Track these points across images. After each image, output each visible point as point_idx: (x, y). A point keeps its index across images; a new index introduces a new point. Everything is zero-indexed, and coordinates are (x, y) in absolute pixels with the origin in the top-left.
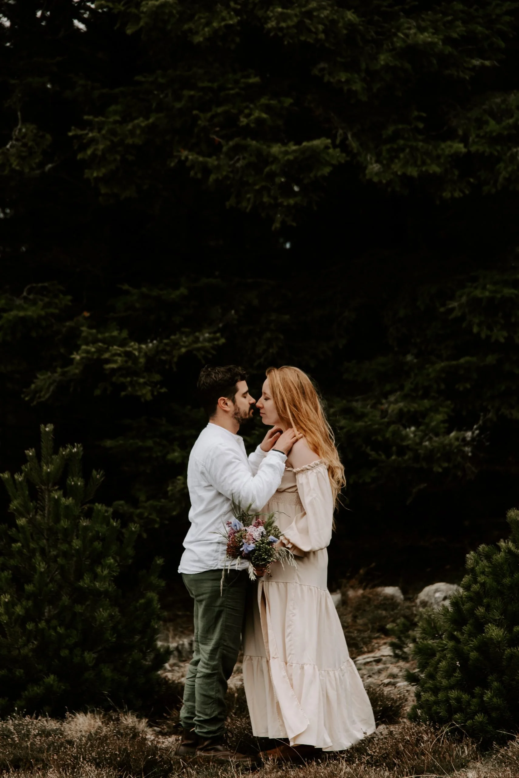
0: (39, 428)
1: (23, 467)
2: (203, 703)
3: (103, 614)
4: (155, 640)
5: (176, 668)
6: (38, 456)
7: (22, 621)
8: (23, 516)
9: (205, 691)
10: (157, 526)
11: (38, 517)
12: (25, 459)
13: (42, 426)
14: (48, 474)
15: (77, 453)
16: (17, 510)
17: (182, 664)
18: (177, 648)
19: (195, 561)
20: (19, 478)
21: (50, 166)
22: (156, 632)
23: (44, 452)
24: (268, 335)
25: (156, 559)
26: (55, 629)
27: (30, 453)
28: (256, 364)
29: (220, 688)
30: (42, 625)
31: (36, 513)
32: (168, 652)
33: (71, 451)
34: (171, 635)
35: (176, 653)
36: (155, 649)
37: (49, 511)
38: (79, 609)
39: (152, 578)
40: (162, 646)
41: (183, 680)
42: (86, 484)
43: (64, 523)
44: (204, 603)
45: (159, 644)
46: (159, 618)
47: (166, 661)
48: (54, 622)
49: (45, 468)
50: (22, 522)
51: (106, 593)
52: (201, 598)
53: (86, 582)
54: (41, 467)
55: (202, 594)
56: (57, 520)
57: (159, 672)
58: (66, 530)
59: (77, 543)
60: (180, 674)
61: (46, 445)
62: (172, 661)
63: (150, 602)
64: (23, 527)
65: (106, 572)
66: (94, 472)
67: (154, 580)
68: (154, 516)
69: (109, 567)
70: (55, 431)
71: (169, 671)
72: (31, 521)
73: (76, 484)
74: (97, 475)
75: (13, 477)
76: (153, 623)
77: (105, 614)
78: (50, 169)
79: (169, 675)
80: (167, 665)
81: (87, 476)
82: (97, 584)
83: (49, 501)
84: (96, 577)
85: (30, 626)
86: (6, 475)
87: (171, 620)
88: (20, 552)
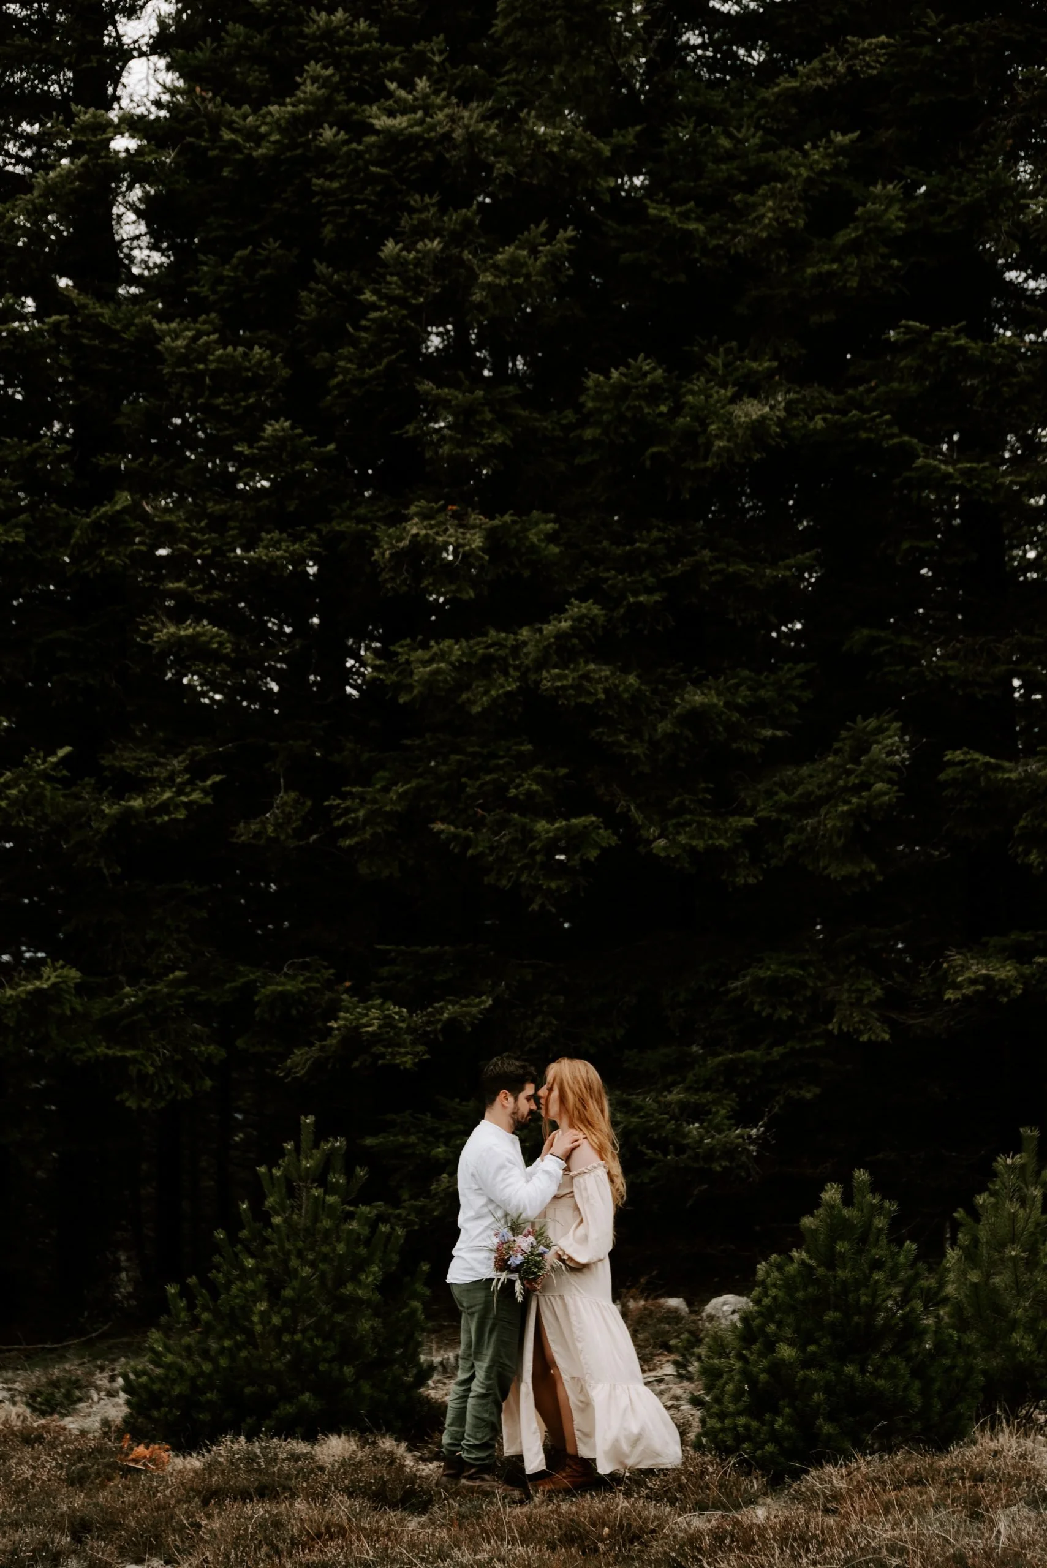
0: (299, 1119)
1: (280, 1162)
2: (475, 1427)
3: (365, 1325)
4: (419, 1353)
5: (440, 1385)
6: (297, 1149)
7: (278, 1332)
8: (278, 1214)
9: (479, 1412)
10: (416, 1227)
11: (295, 1217)
12: (282, 1153)
13: (303, 1117)
14: (308, 1169)
15: (339, 1147)
16: (272, 1208)
17: (446, 1381)
18: (441, 1363)
19: (467, 1269)
20: (277, 1172)
21: (315, 837)
22: (419, 1344)
23: (304, 1145)
24: (539, 1019)
25: (422, 1264)
26: (311, 1341)
27: (289, 1146)
28: (526, 1049)
29: (495, 1410)
30: (298, 1337)
31: (293, 1211)
32: (431, 1368)
33: (333, 1145)
34: (434, 1347)
35: (440, 1368)
36: (418, 1364)
37: (307, 1211)
38: (339, 1318)
39: (417, 1285)
40: (426, 1360)
41: (447, 1398)
42: (348, 1182)
43: (327, 1223)
44: (476, 1316)
45: (423, 1358)
46: (423, 1330)
47: (430, 1377)
48: (311, 1333)
49: (304, 1162)
50: (277, 1220)
51: (369, 1303)
52: (473, 1309)
53: (349, 1289)
54: (299, 1160)
55: (474, 1306)
56: (316, 1219)
57: (421, 1390)
58: (327, 1230)
59: (341, 1248)
60: (444, 1392)
61: (306, 1138)
62: (436, 1377)
63: (414, 1312)
64: (278, 1226)
65: (370, 1279)
66: (358, 1169)
67: (420, 1288)
68: (412, 1217)
69: (374, 1274)
70: (316, 1122)
71: (433, 1388)
72: (285, 1221)
73: (338, 1181)
74: (361, 1172)
75: (270, 1171)
76: (416, 1335)
77: (367, 1326)
78: (315, 840)
79: (432, 1393)
80: (430, 1382)
81: (349, 1173)
82: (360, 1292)
83: (308, 1199)
84: (359, 1283)
85: (286, 1338)
86: (262, 1169)
87: (434, 1331)
88: (274, 1253)
